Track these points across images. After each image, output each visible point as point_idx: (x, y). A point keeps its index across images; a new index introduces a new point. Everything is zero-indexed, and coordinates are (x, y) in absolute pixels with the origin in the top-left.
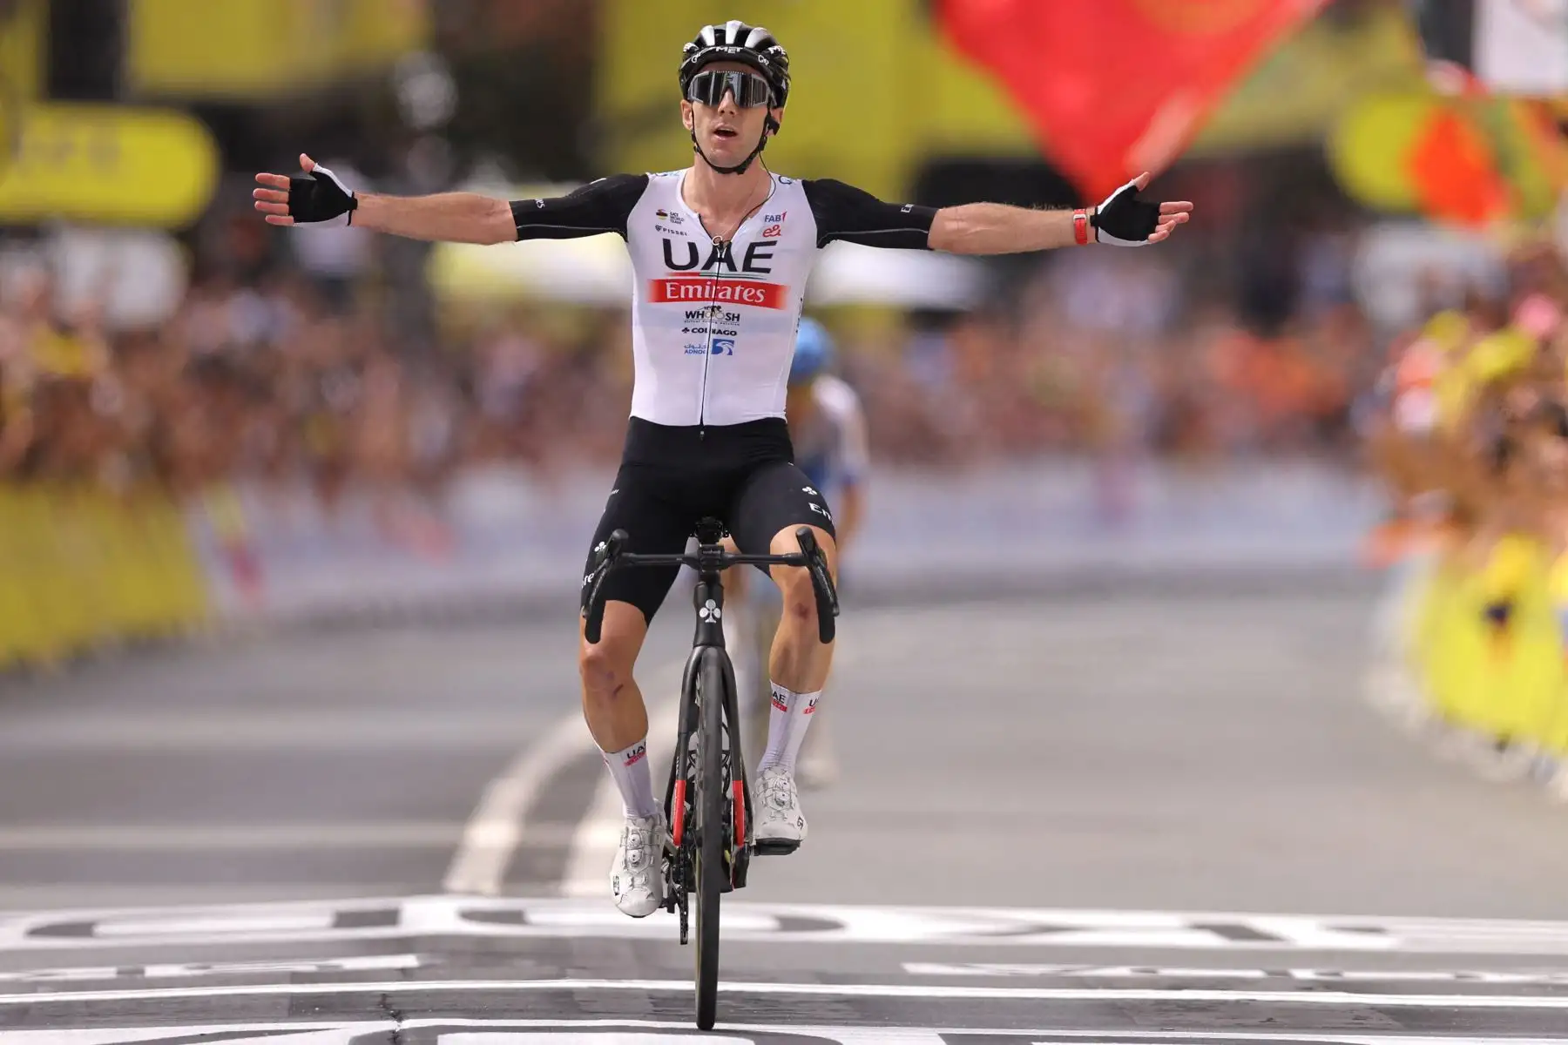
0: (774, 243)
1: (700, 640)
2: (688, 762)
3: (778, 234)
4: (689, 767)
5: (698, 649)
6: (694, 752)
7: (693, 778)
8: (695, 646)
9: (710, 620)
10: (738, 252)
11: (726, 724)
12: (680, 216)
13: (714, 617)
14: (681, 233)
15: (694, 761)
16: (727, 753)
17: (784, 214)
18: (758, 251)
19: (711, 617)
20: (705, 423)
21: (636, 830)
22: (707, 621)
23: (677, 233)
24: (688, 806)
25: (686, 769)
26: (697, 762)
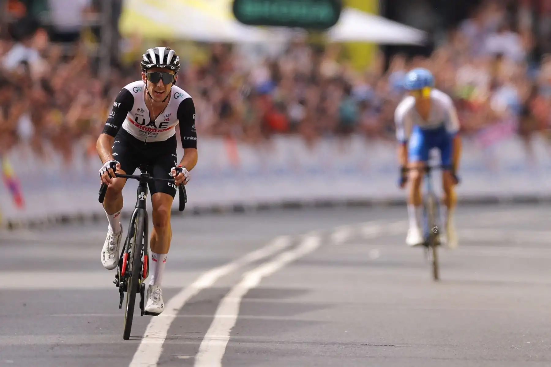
0: (168, 123)
1: (137, 206)
2: (129, 247)
3: (169, 120)
4: (129, 249)
5: (137, 208)
6: (132, 244)
7: (130, 252)
8: (136, 207)
9: (142, 199)
10: (157, 124)
11: (144, 236)
12: (144, 110)
13: (143, 198)
14: (142, 116)
15: (131, 247)
16: (143, 245)
17: (170, 114)
18: (163, 124)
19: (142, 198)
20: (146, 142)
21: (113, 238)
22: (141, 199)
23: (141, 115)
24: (127, 262)
25: (128, 249)
26: (132, 247)
